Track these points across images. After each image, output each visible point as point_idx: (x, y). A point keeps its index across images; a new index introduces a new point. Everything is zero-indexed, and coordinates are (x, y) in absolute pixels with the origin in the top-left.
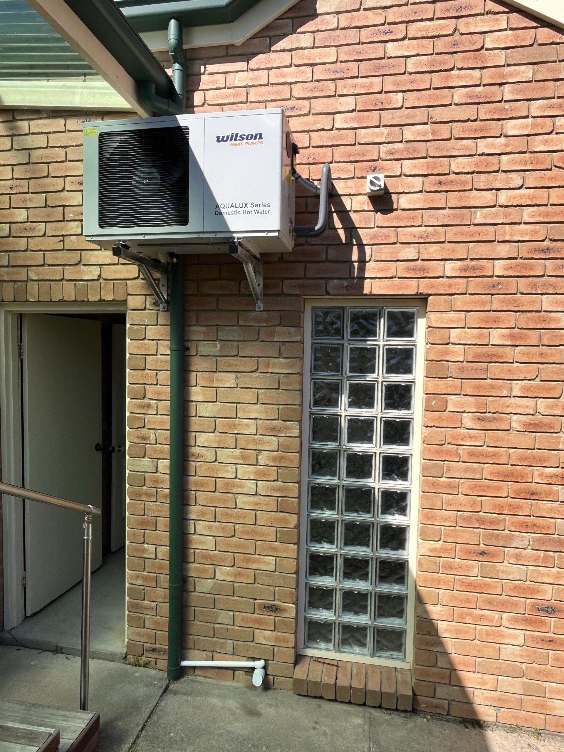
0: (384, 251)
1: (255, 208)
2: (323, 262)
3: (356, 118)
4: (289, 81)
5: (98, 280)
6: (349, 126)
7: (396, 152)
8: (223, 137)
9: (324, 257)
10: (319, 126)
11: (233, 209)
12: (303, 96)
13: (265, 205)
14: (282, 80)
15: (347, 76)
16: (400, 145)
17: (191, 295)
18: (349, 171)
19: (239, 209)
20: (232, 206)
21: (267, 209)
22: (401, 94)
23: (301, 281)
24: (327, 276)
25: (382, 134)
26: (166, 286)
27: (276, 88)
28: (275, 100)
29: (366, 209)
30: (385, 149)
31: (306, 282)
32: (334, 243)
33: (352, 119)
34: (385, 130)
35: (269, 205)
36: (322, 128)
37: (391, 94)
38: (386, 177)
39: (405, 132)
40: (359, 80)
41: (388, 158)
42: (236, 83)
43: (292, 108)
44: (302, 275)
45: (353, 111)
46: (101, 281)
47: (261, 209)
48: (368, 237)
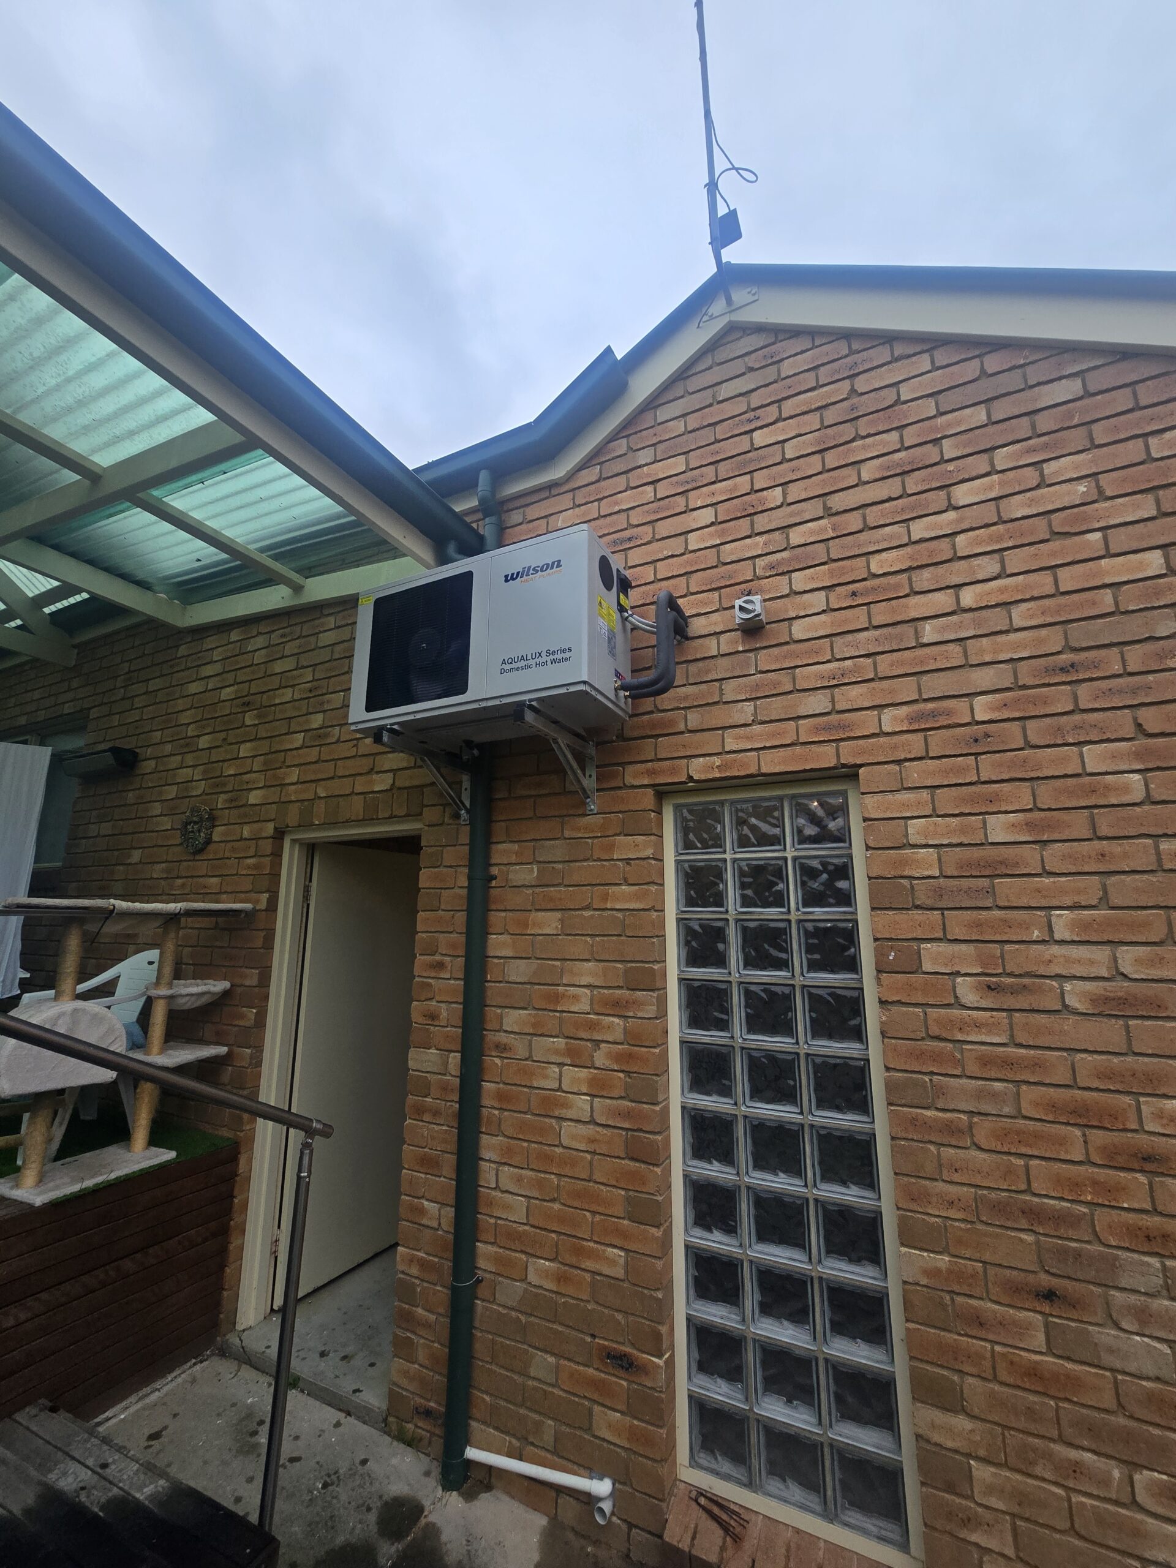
0: (775, 706)
1: (552, 657)
2: (682, 733)
3: (716, 531)
4: (624, 507)
5: (391, 790)
6: (708, 545)
7: (779, 563)
8: (513, 574)
9: (682, 727)
10: (666, 553)
11: (523, 663)
12: (644, 521)
13: (564, 651)
14: (617, 509)
15: (701, 484)
16: (785, 554)
17: (500, 799)
18: (712, 602)
19: (533, 662)
20: (522, 658)
21: (567, 655)
22: (780, 488)
23: (649, 765)
24: (688, 754)
25: (757, 544)
26: (469, 789)
27: (609, 519)
28: (609, 534)
29: (741, 649)
30: (763, 563)
31: (656, 764)
32: (695, 704)
33: (711, 535)
34: (760, 540)
35: (570, 650)
36: (670, 554)
37: (765, 492)
38: (765, 600)
39: (791, 535)
40: (719, 485)
41: (767, 575)
42: (559, 525)
43: (630, 539)
44: (652, 756)
45: (712, 524)
46: (395, 791)
47: (559, 656)
48: (748, 688)
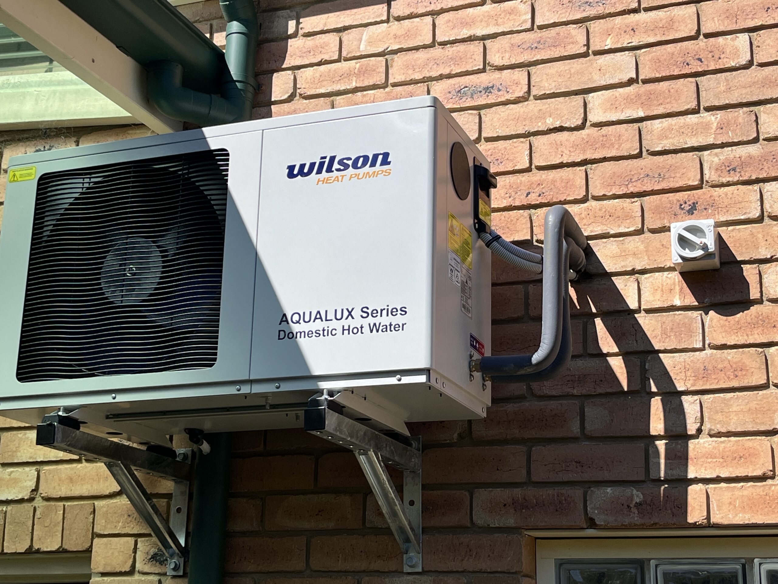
0: (735, 408)
1: (371, 320)
2: (575, 439)
3: (638, 96)
4: (480, 32)
5: (31, 500)
6: (623, 117)
7: (744, 164)
8: (302, 166)
9: (575, 428)
10: (551, 123)
11: (318, 325)
12: (513, 61)
13: (393, 312)
14: (465, 33)
15: (612, 10)
16: (752, 149)
17: (244, 533)
18: (628, 216)
19: (334, 324)
20: (318, 316)
21: (399, 319)
22: (744, 38)
23: (518, 492)
24: (586, 477)
25: (706, 126)
26: (185, 510)
27: (451, 50)
28: (450, 76)
29: (678, 302)
30: (716, 160)
31: (531, 492)
32: (600, 391)
33: (629, 101)
34: (713, 118)
35: (404, 311)
36: (557, 124)
37: (721, 39)
38: (718, 225)
39: (763, 118)
40: (642, 16)
41: (724, 180)
42: (362, 47)
43: (488, 90)
44: (522, 476)
45: (631, 82)
46: (38, 502)
47: (385, 320)
48: (689, 374)
